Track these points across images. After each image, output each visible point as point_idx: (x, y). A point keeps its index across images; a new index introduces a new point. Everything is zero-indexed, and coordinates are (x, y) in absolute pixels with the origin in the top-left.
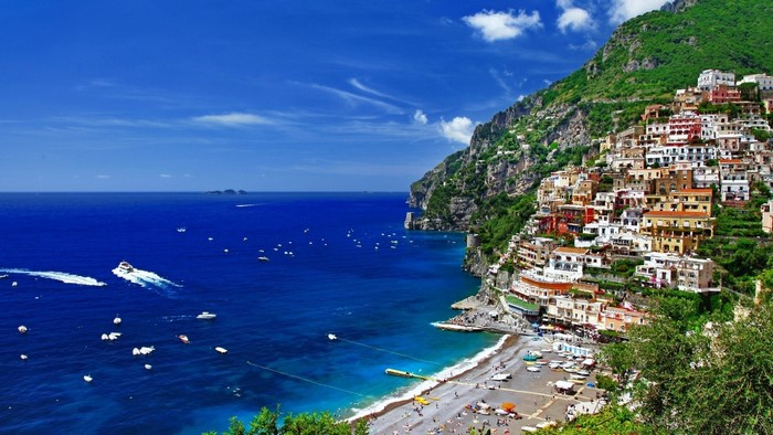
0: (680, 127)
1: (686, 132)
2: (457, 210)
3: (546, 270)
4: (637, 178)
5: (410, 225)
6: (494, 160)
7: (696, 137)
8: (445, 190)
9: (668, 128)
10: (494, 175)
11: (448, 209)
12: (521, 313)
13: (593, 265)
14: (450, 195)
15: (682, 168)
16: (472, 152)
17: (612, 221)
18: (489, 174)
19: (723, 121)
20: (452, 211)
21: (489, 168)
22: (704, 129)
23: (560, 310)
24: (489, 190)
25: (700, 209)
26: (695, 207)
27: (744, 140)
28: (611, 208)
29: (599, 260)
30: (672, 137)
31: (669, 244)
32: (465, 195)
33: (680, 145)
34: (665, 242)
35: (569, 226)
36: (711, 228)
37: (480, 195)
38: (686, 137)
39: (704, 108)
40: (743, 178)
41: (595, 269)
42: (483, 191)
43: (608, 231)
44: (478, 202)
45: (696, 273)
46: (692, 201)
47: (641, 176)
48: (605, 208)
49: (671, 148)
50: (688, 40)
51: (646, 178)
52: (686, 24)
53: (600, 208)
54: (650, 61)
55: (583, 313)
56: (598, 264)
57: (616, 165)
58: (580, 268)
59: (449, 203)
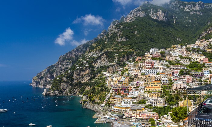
0: (148, 64)
1: (150, 65)
2: (63, 88)
3: (121, 104)
4: (140, 78)
5: (46, 94)
6: (76, 70)
7: (153, 67)
8: (58, 81)
9: (145, 64)
10: (77, 75)
11: (60, 87)
12: (117, 116)
13: (134, 102)
14: (60, 82)
15: (152, 75)
16: (60, 66)
17: (136, 90)
18: (75, 75)
19: (158, 62)
20: (62, 88)
21: (75, 72)
22: (154, 64)
23: (129, 114)
24: (75, 80)
25: (158, 86)
26: (157, 85)
27: (164, 68)
28: (135, 86)
29: (136, 100)
30: (147, 67)
31: (153, 95)
32: (66, 82)
33: (149, 69)
34: (152, 95)
35: (125, 92)
36: (162, 90)
37: (72, 82)
38: (150, 67)
39: (153, 59)
40: (166, 78)
41: (135, 103)
42: (72, 80)
43: (136, 92)
44: (71, 85)
45: (162, 102)
46: (156, 84)
47: (141, 77)
48: (134, 86)
49: (147, 70)
50: (135, 32)
51: (142, 78)
52: (134, 27)
53: (132, 86)
54: (125, 39)
55: (135, 114)
56: (136, 101)
57: (133, 74)
58: (131, 103)
59: (60, 85)
